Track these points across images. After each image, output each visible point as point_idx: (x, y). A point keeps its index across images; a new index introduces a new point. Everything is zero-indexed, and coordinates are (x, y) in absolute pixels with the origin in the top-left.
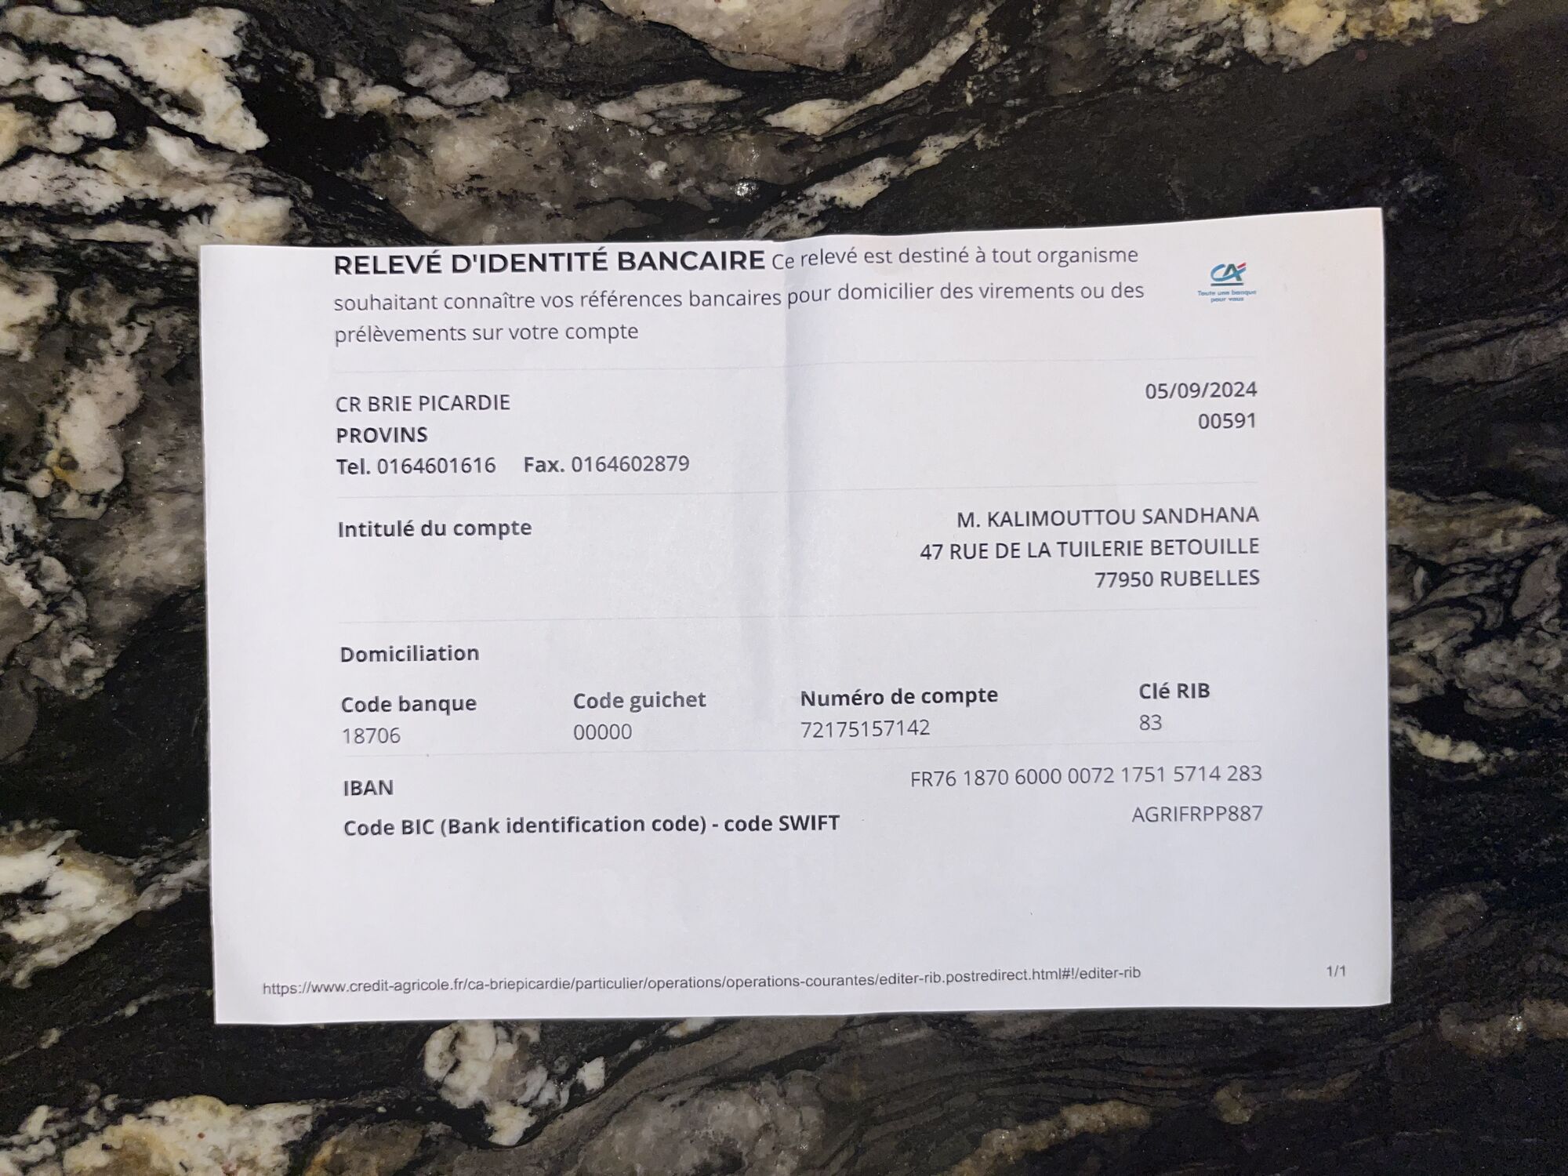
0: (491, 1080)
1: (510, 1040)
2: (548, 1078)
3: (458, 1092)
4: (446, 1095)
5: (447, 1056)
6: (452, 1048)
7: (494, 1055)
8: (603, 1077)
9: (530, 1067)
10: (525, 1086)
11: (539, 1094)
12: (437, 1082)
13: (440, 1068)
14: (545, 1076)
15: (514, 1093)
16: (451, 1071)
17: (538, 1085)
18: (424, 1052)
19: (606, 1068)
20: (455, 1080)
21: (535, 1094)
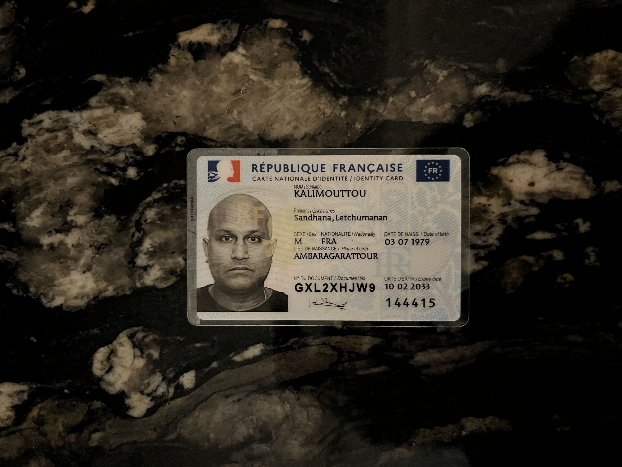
0: (130, 379)
1: (142, 357)
2: (163, 380)
3: (111, 384)
4: (104, 386)
5: (105, 363)
6: (108, 359)
7: (132, 364)
8: (194, 382)
9: (153, 373)
10: (149, 384)
11: (156, 389)
12: (99, 378)
13: (101, 370)
14: (161, 378)
15: (142, 387)
16: (108, 372)
17: (157, 383)
18: (92, 360)
19: (196, 376)
20: (110, 378)
21: (155, 388)
